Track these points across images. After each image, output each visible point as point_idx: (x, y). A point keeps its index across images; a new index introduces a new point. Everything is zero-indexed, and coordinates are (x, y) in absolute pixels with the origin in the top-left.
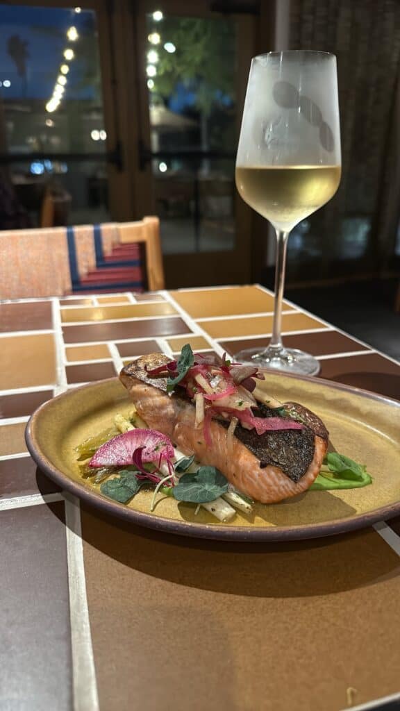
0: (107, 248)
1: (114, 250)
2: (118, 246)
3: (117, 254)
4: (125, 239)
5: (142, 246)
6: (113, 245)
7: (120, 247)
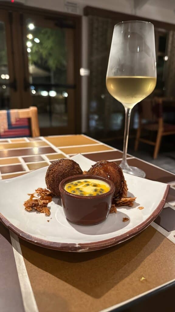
0: (13, 120)
1: (16, 121)
2: (18, 120)
3: (18, 123)
4: (21, 116)
5: (29, 120)
6: (16, 119)
7: (19, 120)
